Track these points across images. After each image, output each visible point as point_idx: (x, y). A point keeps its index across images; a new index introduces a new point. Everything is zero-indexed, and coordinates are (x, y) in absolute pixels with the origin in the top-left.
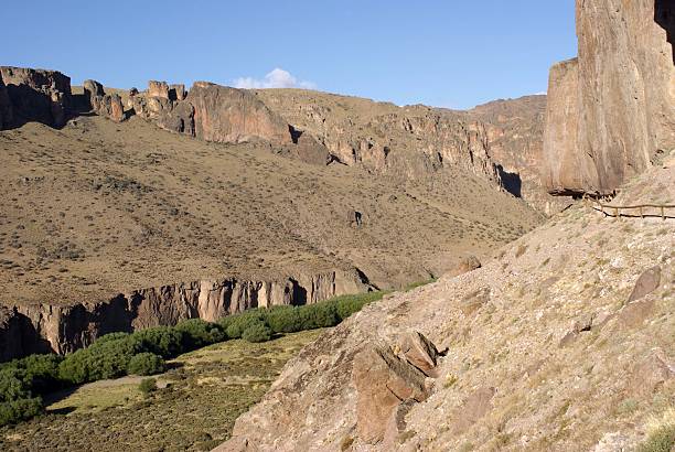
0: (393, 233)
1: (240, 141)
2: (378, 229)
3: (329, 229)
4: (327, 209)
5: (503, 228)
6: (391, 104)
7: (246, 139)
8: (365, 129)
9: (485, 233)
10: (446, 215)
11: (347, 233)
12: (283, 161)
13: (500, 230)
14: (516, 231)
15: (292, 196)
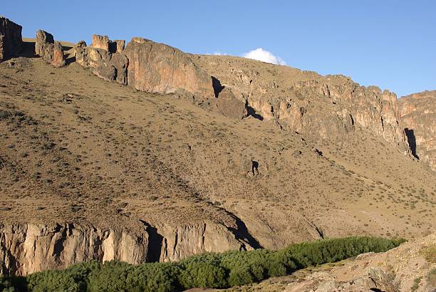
0: (289, 186)
1: (168, 92)
2: (274, 181)
3: (222, 178)
4: (225, 158)
5: (405, 190)
6: (314, 73)
7: (173, 91)
8: (287, 92)
9: (385, 194)
10: (349, 173)
11: (240, 183)
12: (201, 112)
13: (401, 192)
14: (417, 194)
15: (193, 142)
